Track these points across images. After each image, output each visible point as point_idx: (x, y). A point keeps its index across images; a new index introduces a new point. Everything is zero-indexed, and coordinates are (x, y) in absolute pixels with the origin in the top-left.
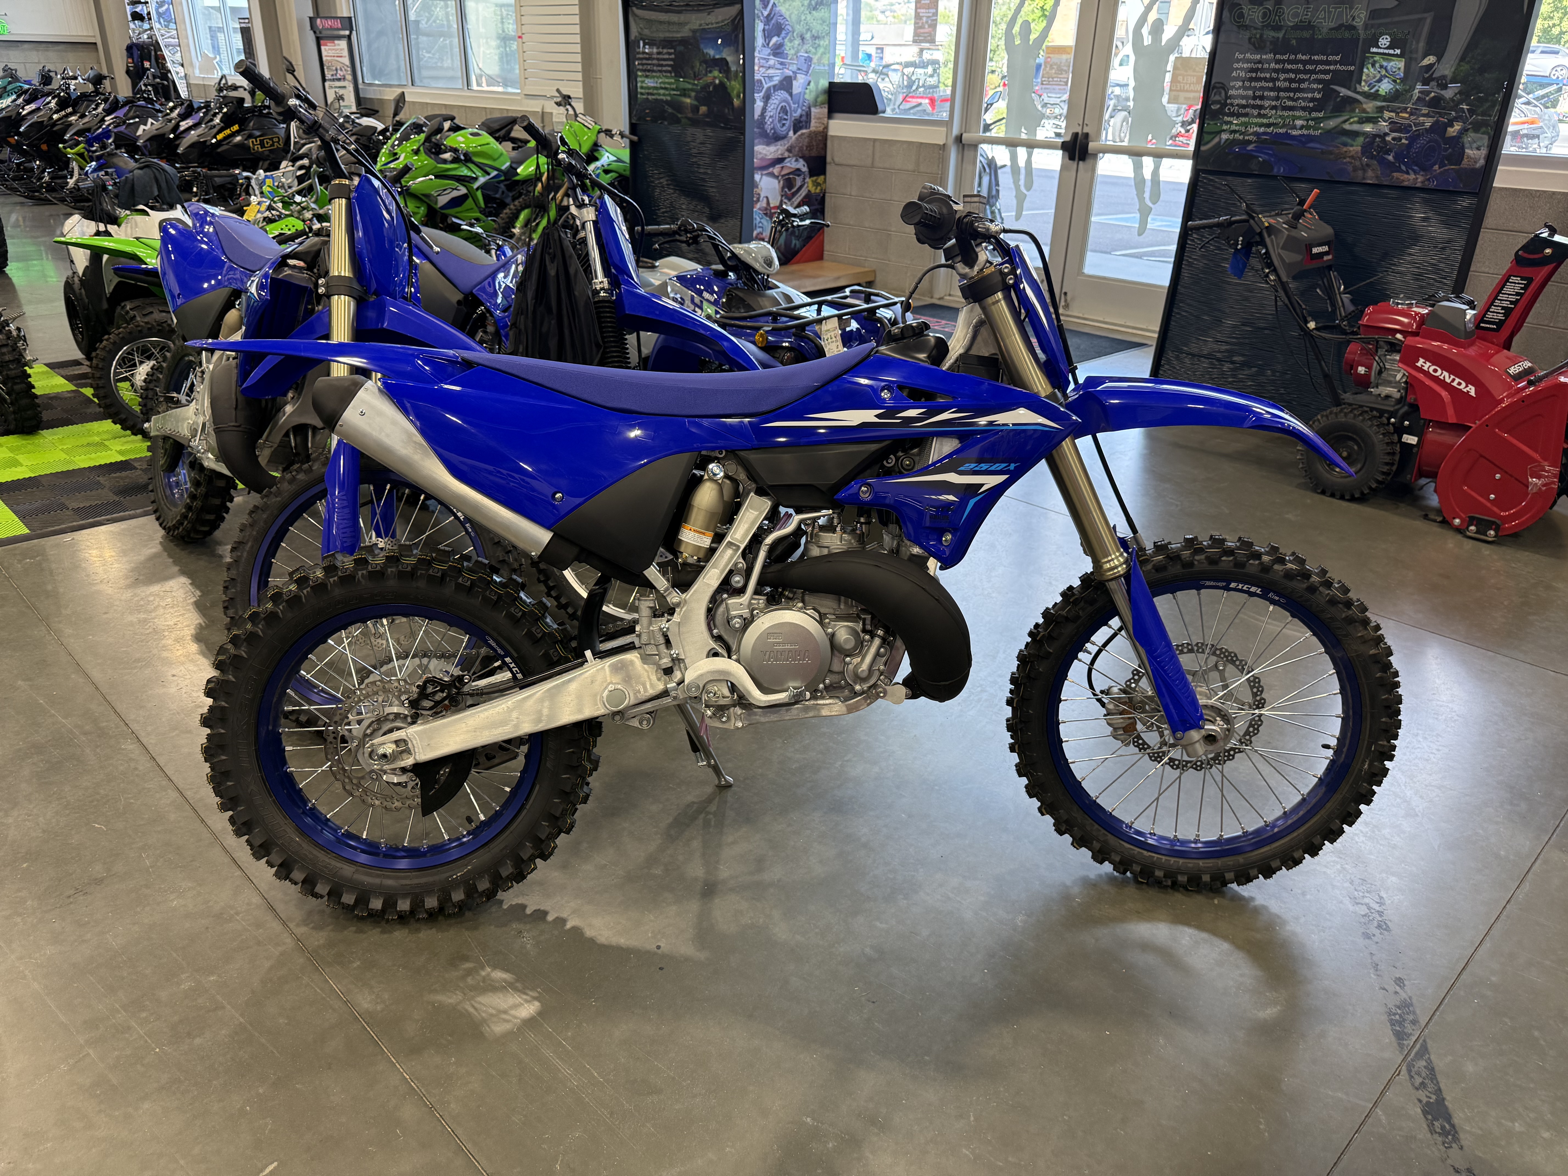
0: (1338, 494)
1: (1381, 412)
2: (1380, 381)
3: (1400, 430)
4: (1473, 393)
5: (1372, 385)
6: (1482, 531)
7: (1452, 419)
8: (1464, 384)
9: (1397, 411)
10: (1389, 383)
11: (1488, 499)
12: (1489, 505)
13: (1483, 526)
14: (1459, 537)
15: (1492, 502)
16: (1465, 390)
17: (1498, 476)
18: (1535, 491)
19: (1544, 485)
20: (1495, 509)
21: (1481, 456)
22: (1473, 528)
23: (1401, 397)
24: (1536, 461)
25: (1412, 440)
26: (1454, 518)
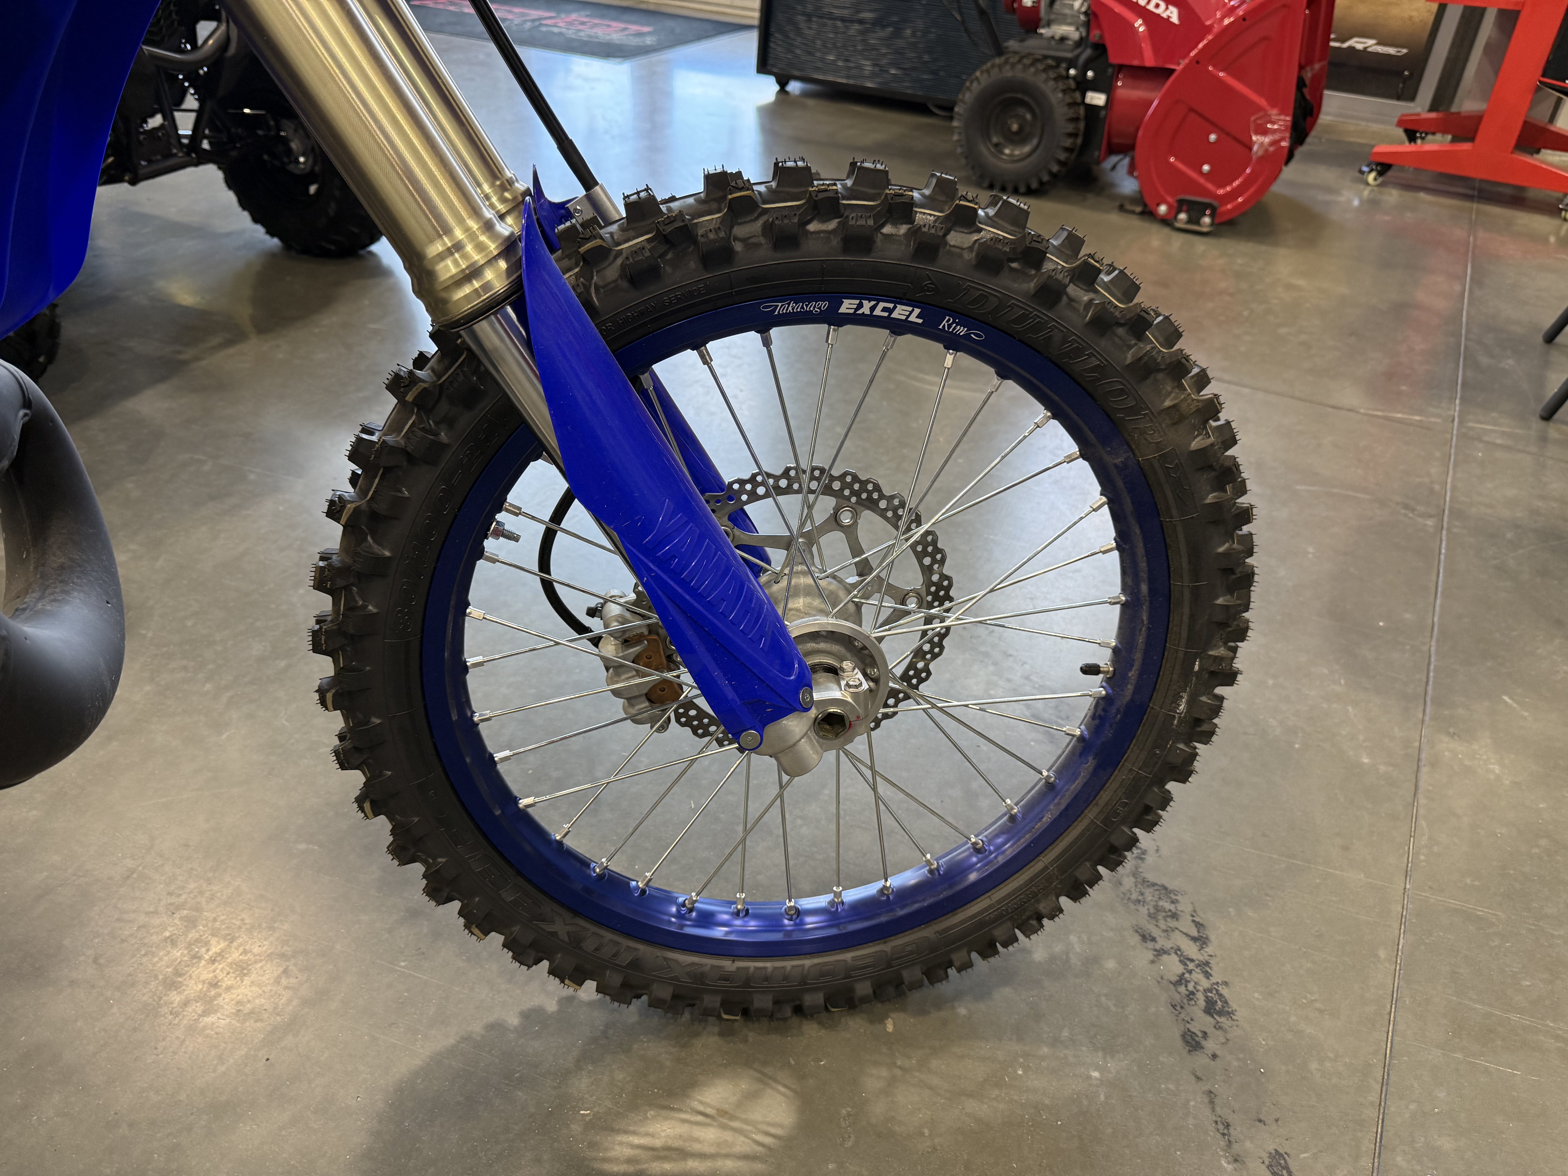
0: (1010, 187)
1: (1059, 60)
2: (1053, 17)
3: (1084, 86)
4: (1175, 19)
5: (1043, 22)
6: (1194, 220)
7: (1149, 60)
8: (1163, 5)
9: (1078, 57)
10: (1063, 20)
11: (1201, 172)
12: (1202, 180)
13: (1196, 210)
14: (1166, 230)
15: (1207, 176)
16: (1164, 15)
17: (1213, 137)
18: (1260, 153)
19: (1273, 143)
20: (1210, 186)
21: (1192, 110)
22: (1183, 216)
23: (1081, 39)
24: (1260, 109)
25: (1097, 99)
26: (1158, 205)
